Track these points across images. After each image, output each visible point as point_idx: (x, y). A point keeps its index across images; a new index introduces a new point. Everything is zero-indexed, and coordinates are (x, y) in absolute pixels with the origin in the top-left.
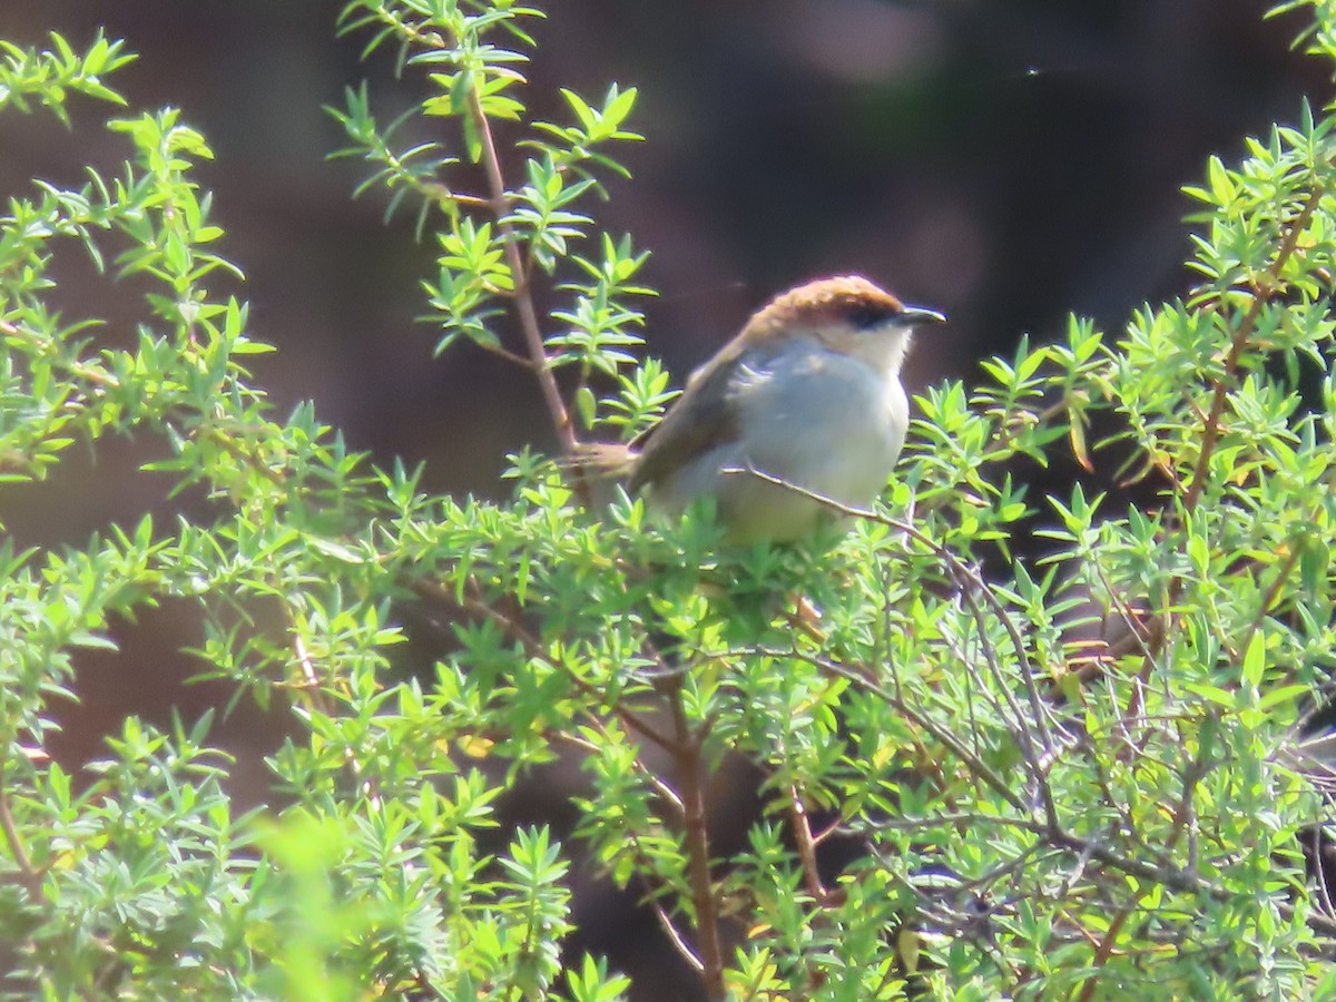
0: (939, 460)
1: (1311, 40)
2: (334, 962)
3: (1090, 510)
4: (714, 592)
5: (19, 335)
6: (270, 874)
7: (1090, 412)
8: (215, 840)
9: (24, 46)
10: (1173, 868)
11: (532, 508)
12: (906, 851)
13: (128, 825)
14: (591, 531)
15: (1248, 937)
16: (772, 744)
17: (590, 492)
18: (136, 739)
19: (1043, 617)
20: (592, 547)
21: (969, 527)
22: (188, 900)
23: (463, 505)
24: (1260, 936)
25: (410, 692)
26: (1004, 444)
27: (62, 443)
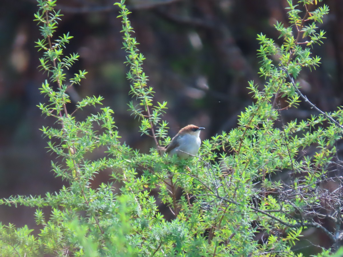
0: (205, 150)
1: (254, 97)
2: (126, 214)
3: (225, 155)
4: (177, 166)
5: (88, 133)
6: (118, 202)
7: (225, 143)
8: (111, 198)
9: (90, 97)
10: (234, 201)
11: (153, 155)
12: (201, 199)
13: (100, 196)
14: (161, 158)
15: (243, 210)
16: (184, 186)
17: (160, 153)
18: (103, 186)
19: (219, 169)
20: (161, 160)
21: (209, 158)
22: (107, 205)
23: (144, 155)
24: (244, 210)
25: (138, 180)
26: (214, 148)
27: (94, 148)
